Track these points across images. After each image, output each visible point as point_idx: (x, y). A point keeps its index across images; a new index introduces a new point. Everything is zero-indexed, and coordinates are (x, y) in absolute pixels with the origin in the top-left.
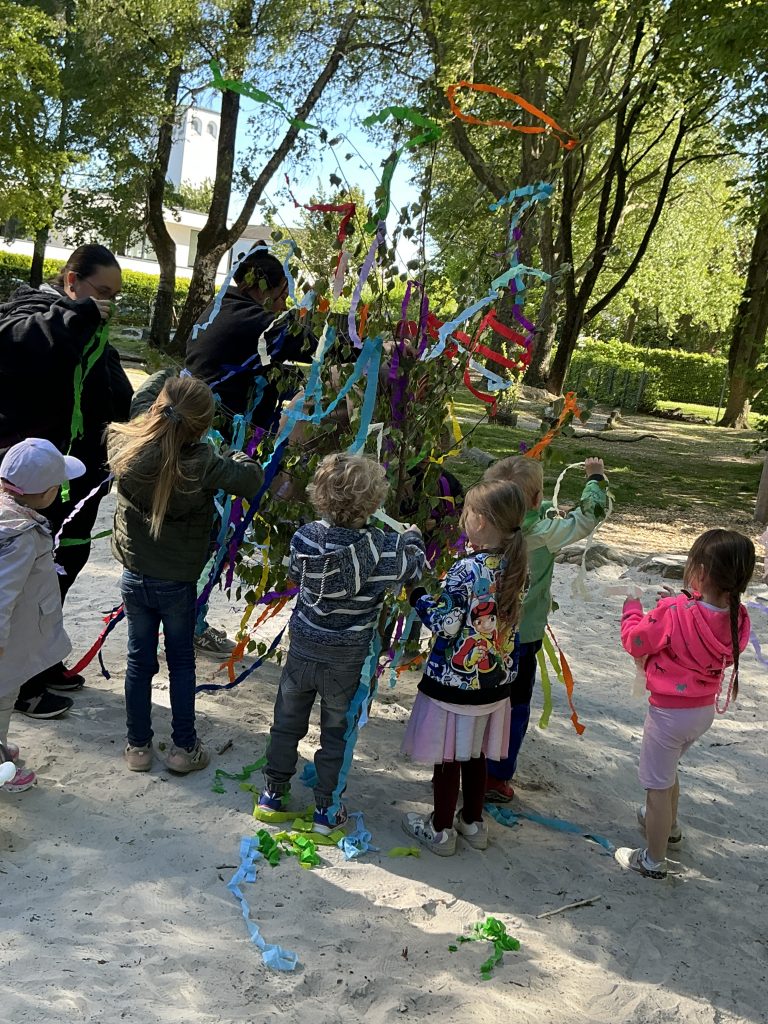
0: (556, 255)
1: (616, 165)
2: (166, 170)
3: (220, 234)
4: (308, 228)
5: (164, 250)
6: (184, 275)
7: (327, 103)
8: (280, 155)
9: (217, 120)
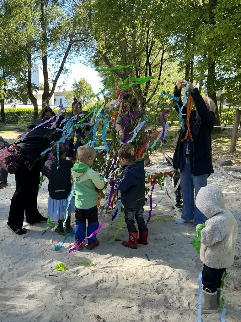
0: (137, 88)
1: (148, 63)
2: (31, 80)
3: (47, 95)
4: (74, 91)
5: (34, 101)
6: (40, 107)
7: (72, 58)
8: (60, 72)
9: (42, 66)
